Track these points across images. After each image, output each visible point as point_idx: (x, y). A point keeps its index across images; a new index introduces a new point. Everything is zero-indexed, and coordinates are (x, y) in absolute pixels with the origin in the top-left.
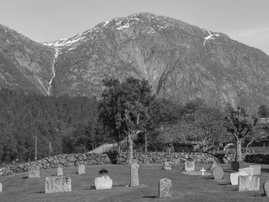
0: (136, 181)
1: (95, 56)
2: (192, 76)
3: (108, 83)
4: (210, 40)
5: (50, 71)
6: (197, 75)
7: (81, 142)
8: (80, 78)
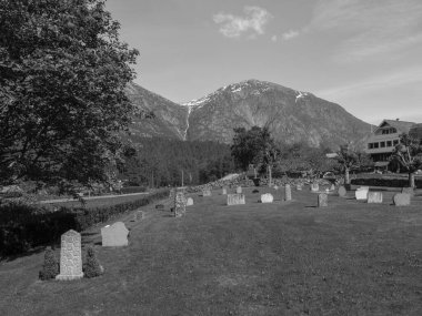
0: (289, 197)
1: (217, 112)
3: (237, 131)
4: (301, 99)
5: (185, 123)
6: (291, 124)
7: (212, 172)
8: (206, 128)
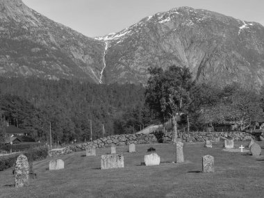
0: (181, 158)
1: (140, 48)
2: (228, 62)
3: (153, 71)
4: (244, 29)
5: (101, 62)
6: (233, 61)
7: (130, 123)
8: (127, 68)
